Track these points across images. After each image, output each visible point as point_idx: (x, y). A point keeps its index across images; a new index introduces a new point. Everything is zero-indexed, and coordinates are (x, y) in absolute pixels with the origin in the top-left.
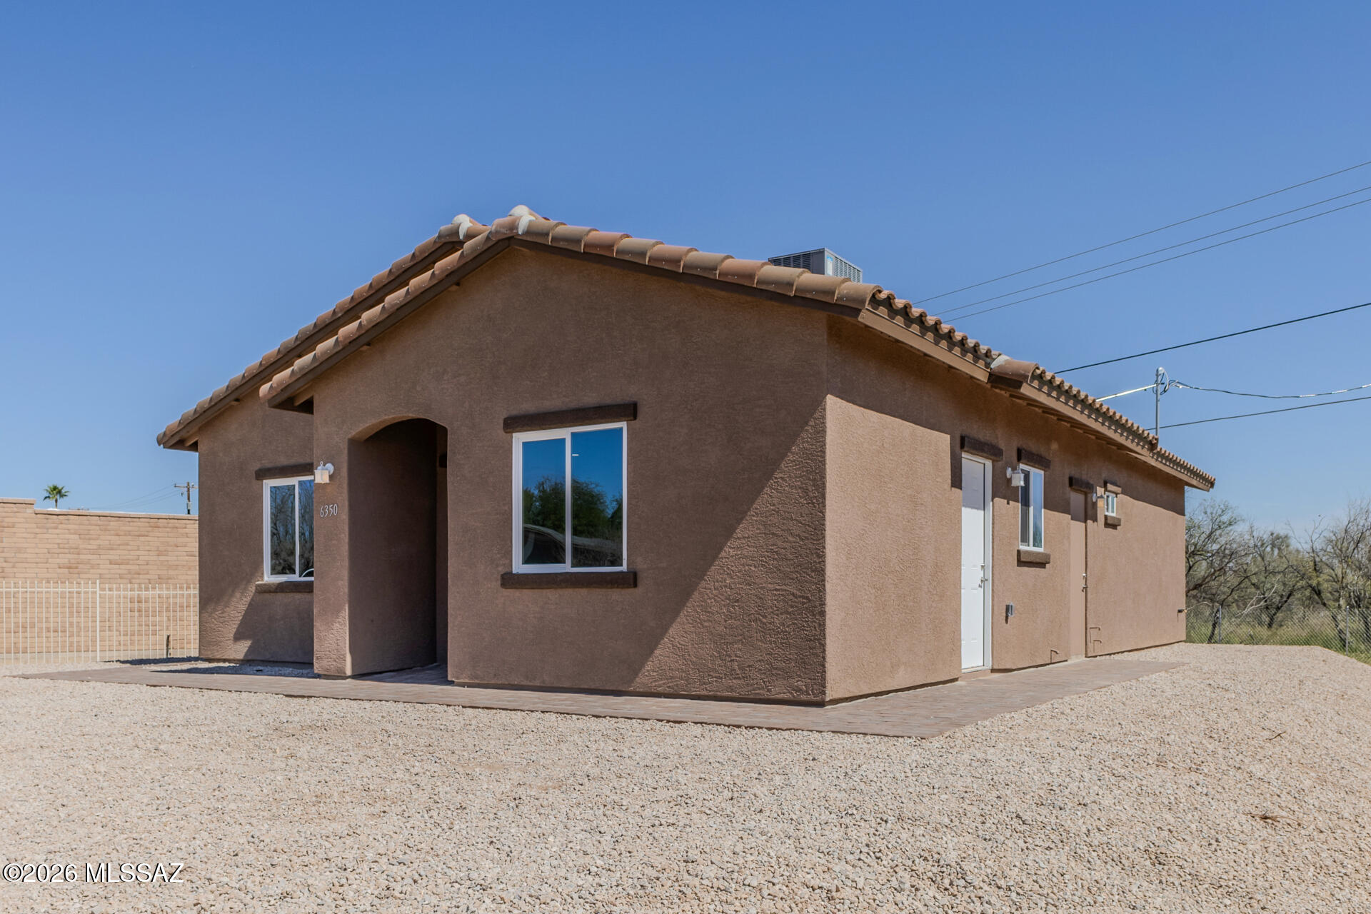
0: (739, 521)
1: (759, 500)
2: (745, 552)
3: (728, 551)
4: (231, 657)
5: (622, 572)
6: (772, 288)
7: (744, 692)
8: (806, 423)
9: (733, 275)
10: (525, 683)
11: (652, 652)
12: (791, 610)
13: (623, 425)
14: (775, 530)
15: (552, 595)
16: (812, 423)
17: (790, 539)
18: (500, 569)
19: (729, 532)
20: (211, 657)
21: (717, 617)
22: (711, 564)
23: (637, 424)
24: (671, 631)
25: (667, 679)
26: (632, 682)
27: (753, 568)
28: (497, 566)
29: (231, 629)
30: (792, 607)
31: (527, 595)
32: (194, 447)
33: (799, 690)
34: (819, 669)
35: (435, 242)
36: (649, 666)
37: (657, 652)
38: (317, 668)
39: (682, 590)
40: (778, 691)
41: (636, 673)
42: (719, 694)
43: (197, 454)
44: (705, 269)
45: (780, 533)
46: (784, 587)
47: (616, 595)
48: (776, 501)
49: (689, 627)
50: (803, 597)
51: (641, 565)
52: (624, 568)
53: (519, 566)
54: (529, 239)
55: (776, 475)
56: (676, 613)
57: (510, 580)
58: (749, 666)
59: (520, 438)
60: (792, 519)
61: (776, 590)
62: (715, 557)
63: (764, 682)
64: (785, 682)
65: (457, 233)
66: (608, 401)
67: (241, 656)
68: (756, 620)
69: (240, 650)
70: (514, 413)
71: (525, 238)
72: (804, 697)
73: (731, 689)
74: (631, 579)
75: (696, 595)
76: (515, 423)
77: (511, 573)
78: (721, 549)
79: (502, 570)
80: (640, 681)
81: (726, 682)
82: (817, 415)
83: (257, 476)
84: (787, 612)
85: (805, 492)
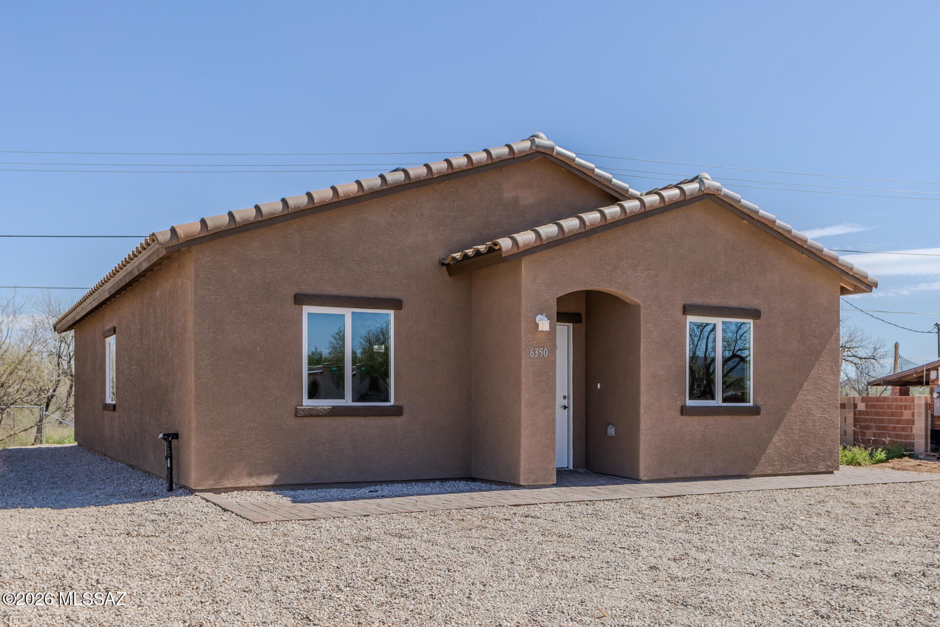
0: (805, 380)
1: (813, 371)
2: (808, 397)
3: (800, 396)
5: (750, 407)
6: (844, 268)
7: (807, 470)
8: (832, 335)
9: (829, 257)
11: (765, 452)
12: (826, 427)
13: (751, 321)
15: (711, 420)
16: (834, 335)
17: (827, 391)
18: (678, 402)
21: (795, 431)
23: (758, 322)
24: (774, 440)
25: (772, 466)
26: (754, 469)
27: (811, 406)
28: (676, 401)
30: (827, 425)
31: (695, 420)
33: (829, 466)
34: (837, 455)
36: (763, 460)
37: (768, 452)
39: (778, 417)
40: (821, 468)
41: (757, 464)
42: (796, 472)
45: (821, 388)
46: (824, 416)
47: (747, 420)
48: (820, 372)
49: (783, 437)
50: (831, 420)
51: (759, 402)
52: (751, 404)
53: (688, 401)
55: (819, 359)
56: (777, 429)
58: (809, 456)
59: (690, 320)
60: (827, 382)
61: (821, 417)
62: (795, 399)
63: (815, 463)
64: (824, 463)
66: (743, 306)
68: (812, 433)
70: (688, 302)
71: (723, 198)
73: (801, 468)
74: (755, 411)
75: (786, 419)
77: (685, 406)
78: (797, 395)
79: (680, 404)
80: (758, 469)
81: (799, 465)
82: (837, 332)
83: (292, 300)
84: (825, 428)
85: (832, 368)
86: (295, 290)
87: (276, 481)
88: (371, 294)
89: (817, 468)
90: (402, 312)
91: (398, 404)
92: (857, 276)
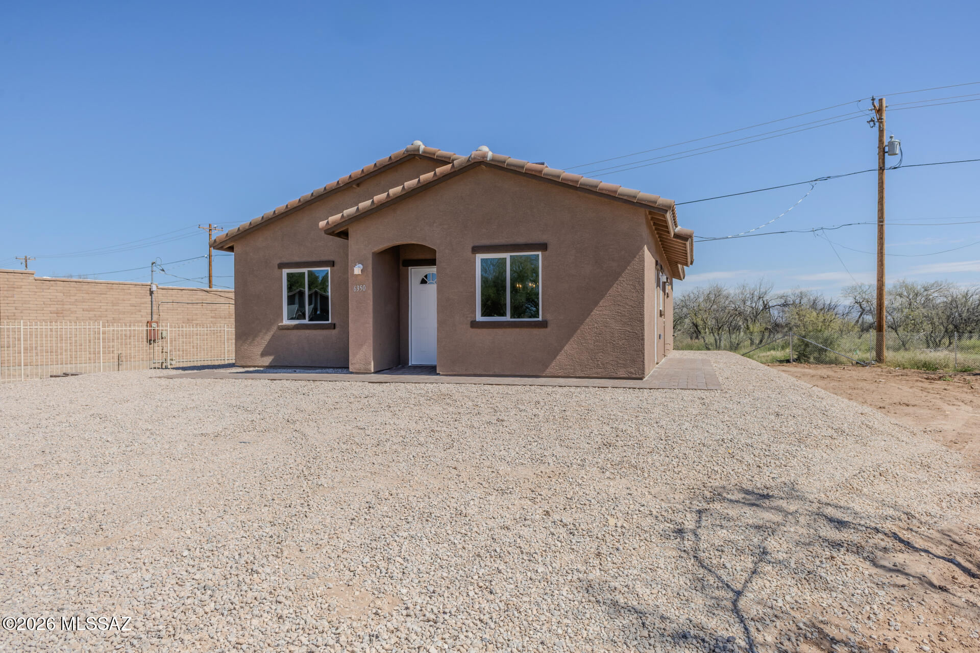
0: (601, 299)
1: (611, 290)
2: (604, 313)
3: (595, 312)
4: (260, 365)
5: (539, 321)
6: (626, 197)
7: (604, 375)
8: (635, 257)
9: (605, 190)
10: (484, 373)
11: (555, 357)
13: (540, 253)
14: (619, 303)
15: (500, 331)
16: (638, 257)
17: (627, 307)
18: (469, 319)
19: (596, 303)
20: (245, 365)
21: (589, 341)
22: (587, 317)
23: (547, 253)
24: (565, 348)
25: (564, 370)
26: (544, 371)
27: (608, 320)
28: (467, 317)
29: (259, 349)
30: (628, 337)
31: (485, 331)
32: (231, 249)
33: (631, 373)
34: (642, 363)
35: (404, 153)
36: (553, 364)
37: (558, 357)
38: (351, 368)
39: (571, 329)
40: (621, 373)
41: (547, 367)
42: (590, 375)
43: (233, 254)
44: (592, 186)
45: (621, 304)
46: (624, 328)
47: (535, 331)
48: (620, 290)
49: (575, 346)
50: (634, 333)
51: (549, 317)
52: (540, 319)
53: (479, 318)
54: (493, 163)
55: (620, 279)
56: (568, 339)
57: (475, 324)
58: (606, 363)
59: (479, 257)
60: (628, 298)
61: (620, 329)
62: (589, 314)
63: (614, 370)
64: (625, 370)
65: (418, 150)
66: (531, 242)
67: (267, 364)
68: (610, 343)
69: (267, 360)
70: (477, 244)
71: (491, 162)
72: (634, 376)
74: (544, 324)
75: (579, 331)
76: (476, 249)
77: (475, 321)
78: (592, 311)
79: (470, 319)
80: (549, 371)
81: (595, 370)
82: (640, 254)
83: (277, 267)
84: (625, 339)
85: (635, 286)
86: (279, 261)
87: (271, 363)
88: (318, 259)
89: (617, 373)
90: (335, 268)
91: (333, 322)
92: (643, 203)
